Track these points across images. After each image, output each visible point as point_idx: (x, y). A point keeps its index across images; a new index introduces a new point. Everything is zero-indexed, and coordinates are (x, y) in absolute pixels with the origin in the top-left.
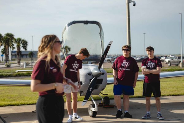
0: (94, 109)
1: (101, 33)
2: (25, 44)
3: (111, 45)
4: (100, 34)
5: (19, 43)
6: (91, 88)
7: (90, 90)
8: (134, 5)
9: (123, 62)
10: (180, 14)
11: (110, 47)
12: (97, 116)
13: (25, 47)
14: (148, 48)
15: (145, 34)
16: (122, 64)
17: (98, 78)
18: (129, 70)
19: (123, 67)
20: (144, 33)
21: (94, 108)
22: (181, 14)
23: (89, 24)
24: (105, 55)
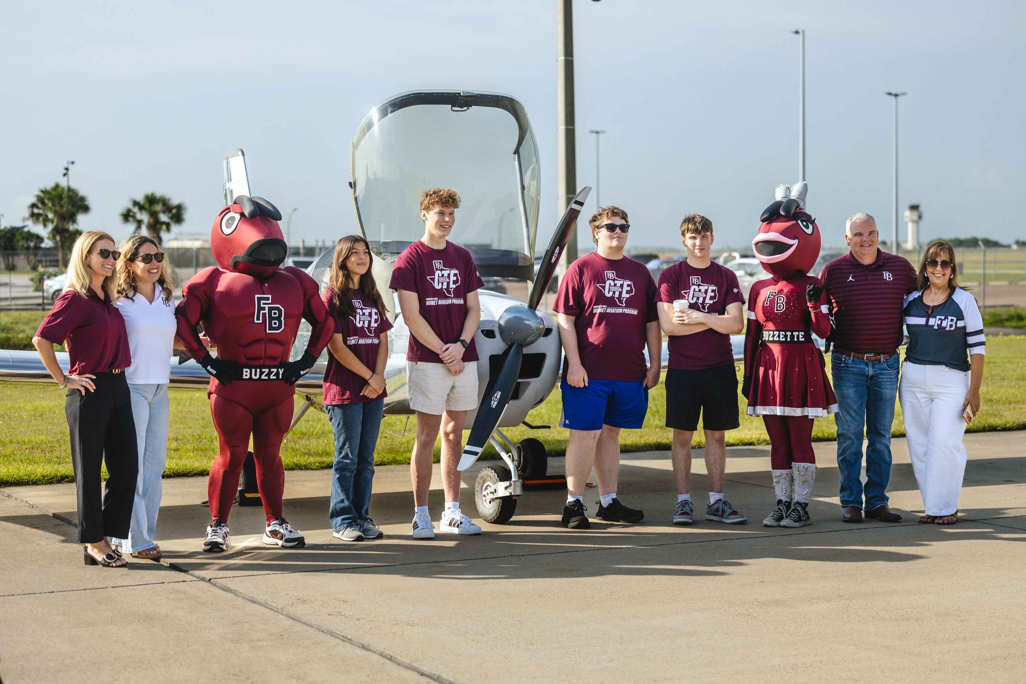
0: (506, 488)
1: (521, 150)
3: (581, 204)
4: (517, 152)
6: (498, 394)
7: (494, 404)
9: (605, 283)
10: (797, 32)
11: (578, 212)
12: (514, 518)
14: (689, 220)
15: (601, 135)
16: (604, 287)
17: (526, 351)
18: (635, 312)
19: (611, 302)
20: (597, 132)
21: (507, 483)
22: (800, 36)
23: (474, 109)
24: (557, 251)
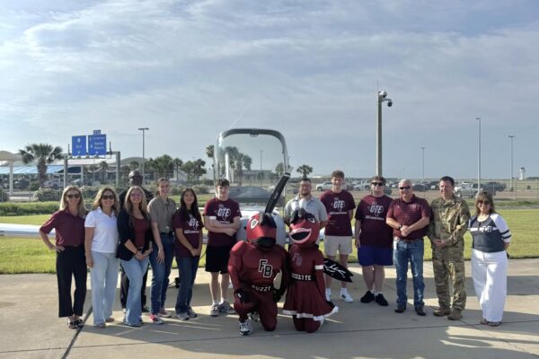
2: (248, 161)
5: (240, 160)
8: (390, 104)
13: (248, 166)
24: (277, 194)
